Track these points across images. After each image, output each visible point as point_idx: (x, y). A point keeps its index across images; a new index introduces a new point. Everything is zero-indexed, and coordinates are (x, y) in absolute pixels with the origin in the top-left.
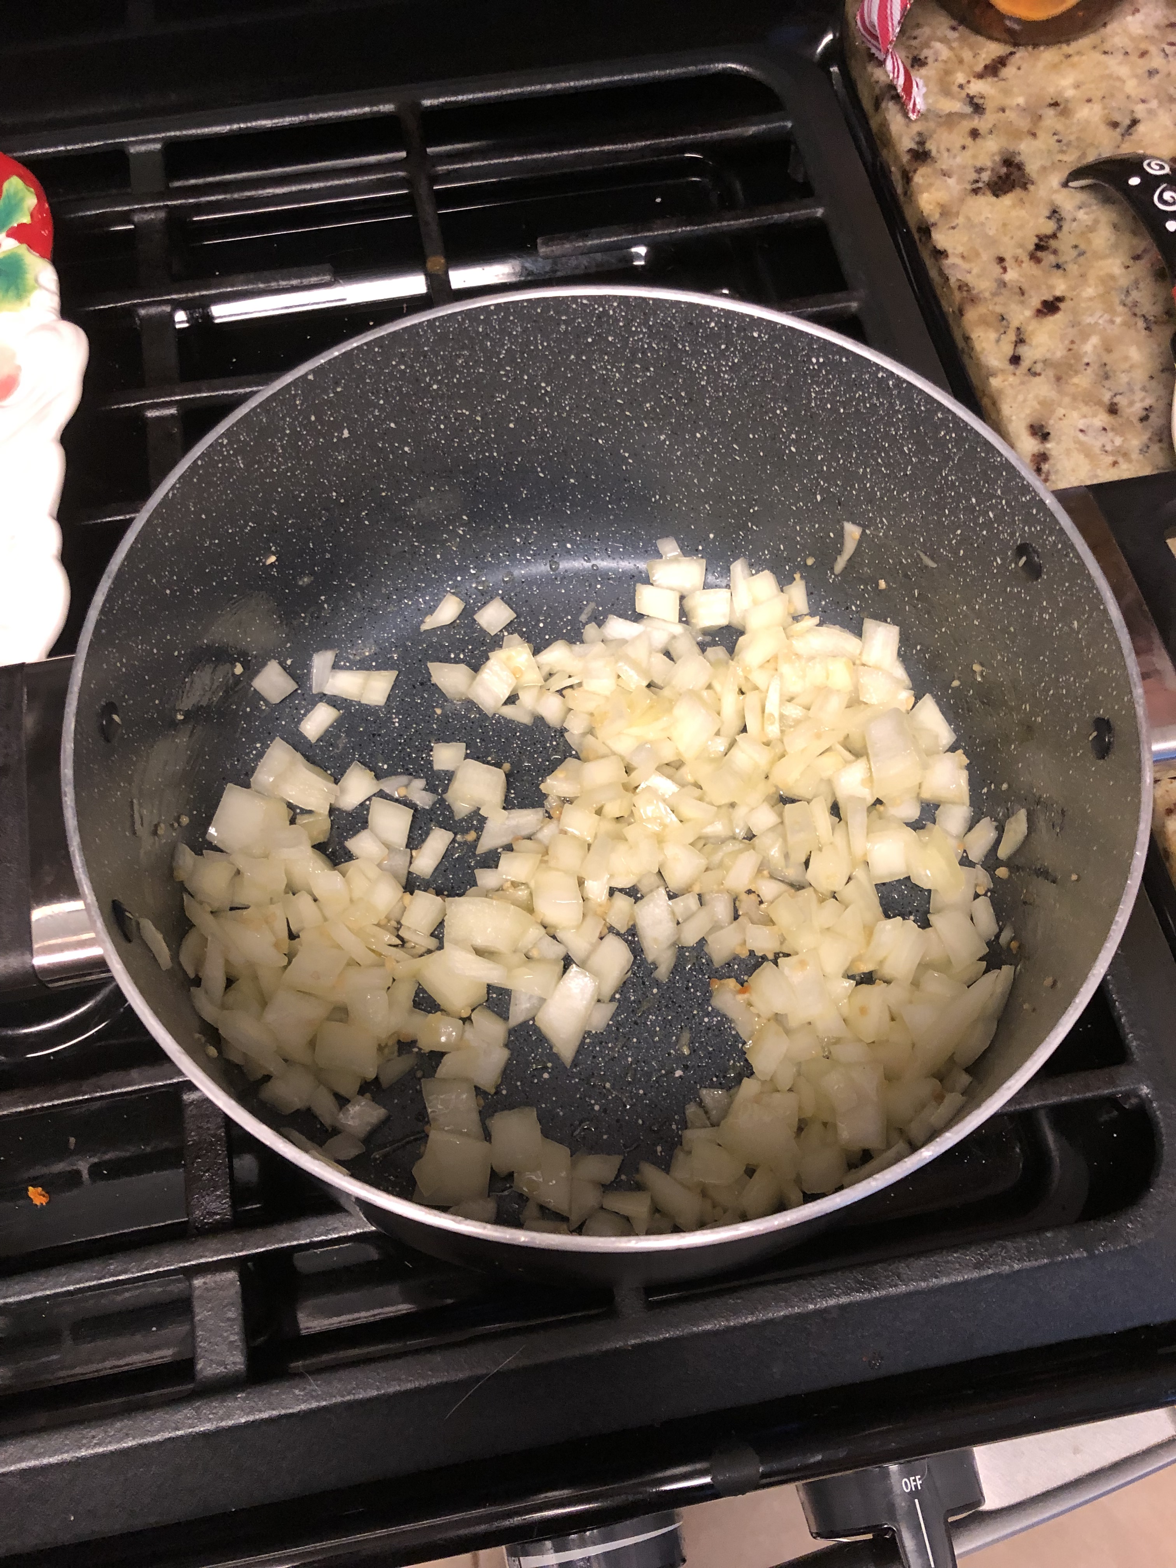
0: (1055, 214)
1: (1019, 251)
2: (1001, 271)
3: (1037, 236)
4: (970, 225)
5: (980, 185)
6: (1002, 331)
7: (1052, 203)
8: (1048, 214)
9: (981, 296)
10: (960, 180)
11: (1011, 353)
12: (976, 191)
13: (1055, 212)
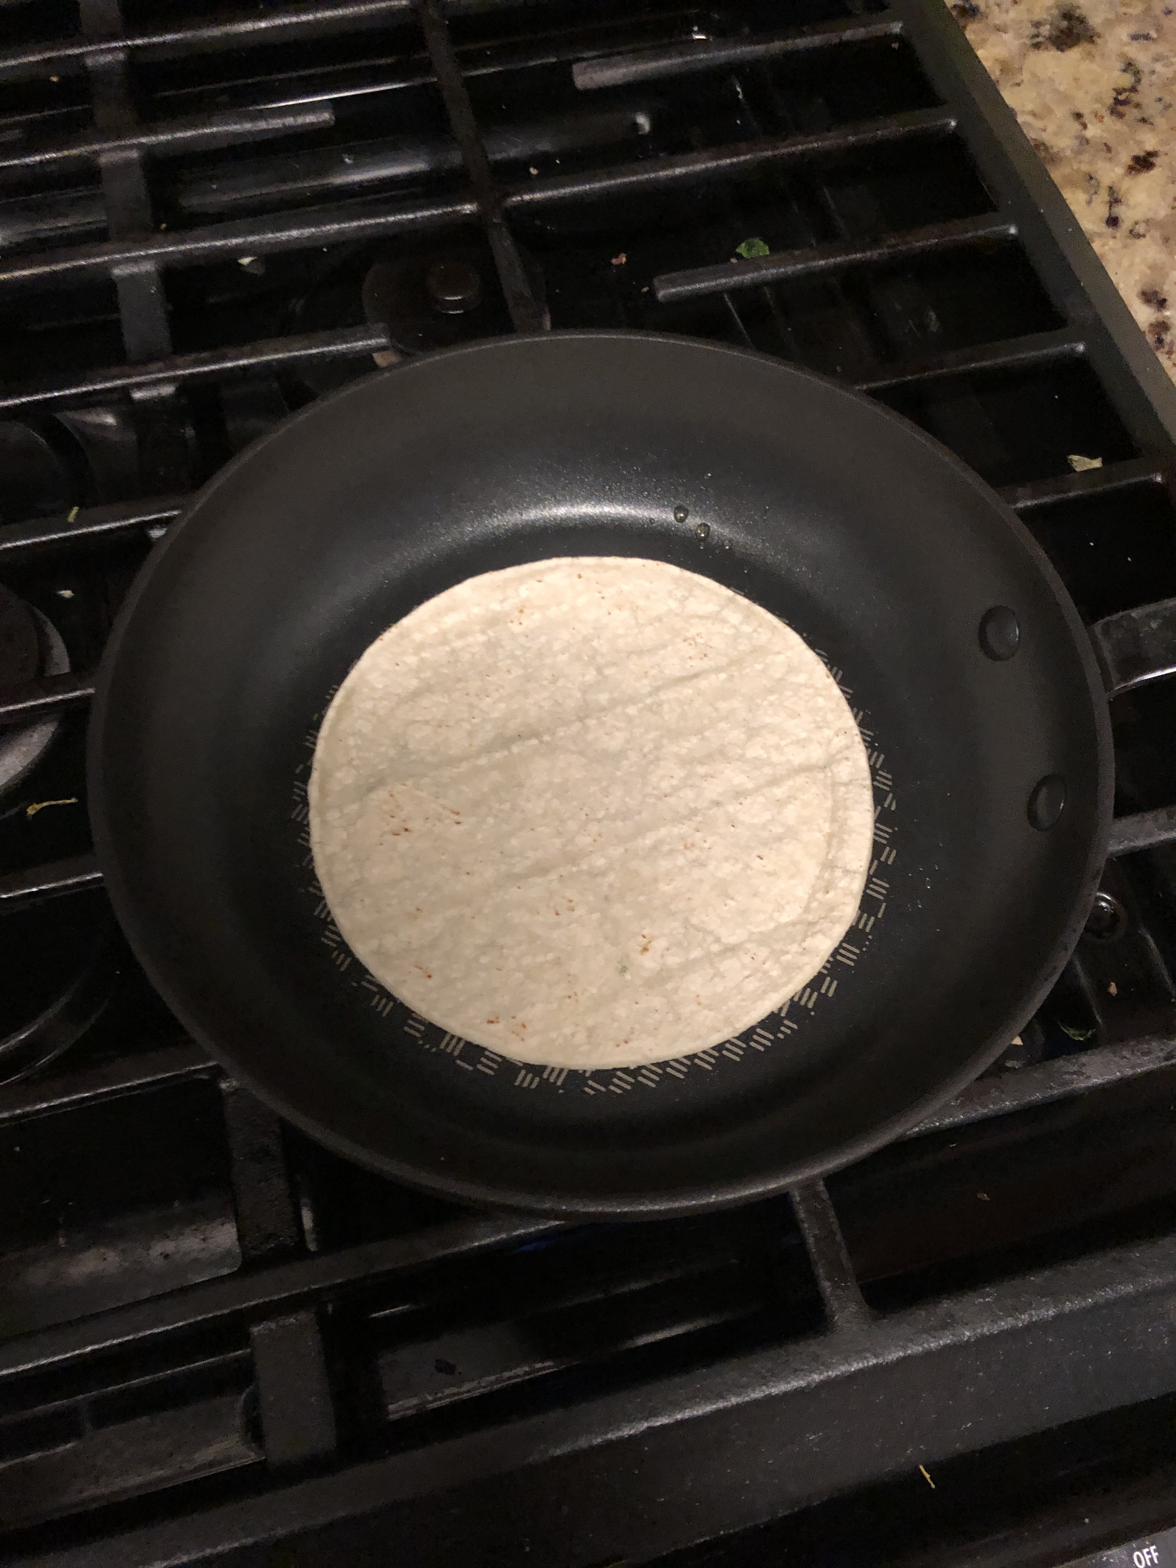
0: (1129, 66)
1: (1097, 106)
2: (1080, 127)
3: (1115, 90)
4: (1037, 80)
5: (1040, 39)
6: (1092, 192)
7: (1123, 55)
8: (1123, 66)
9: (1062, 155)
10: (1019, 36)
11: (1107, 215)
12: (1037, 46)
13: (1130, 64)
